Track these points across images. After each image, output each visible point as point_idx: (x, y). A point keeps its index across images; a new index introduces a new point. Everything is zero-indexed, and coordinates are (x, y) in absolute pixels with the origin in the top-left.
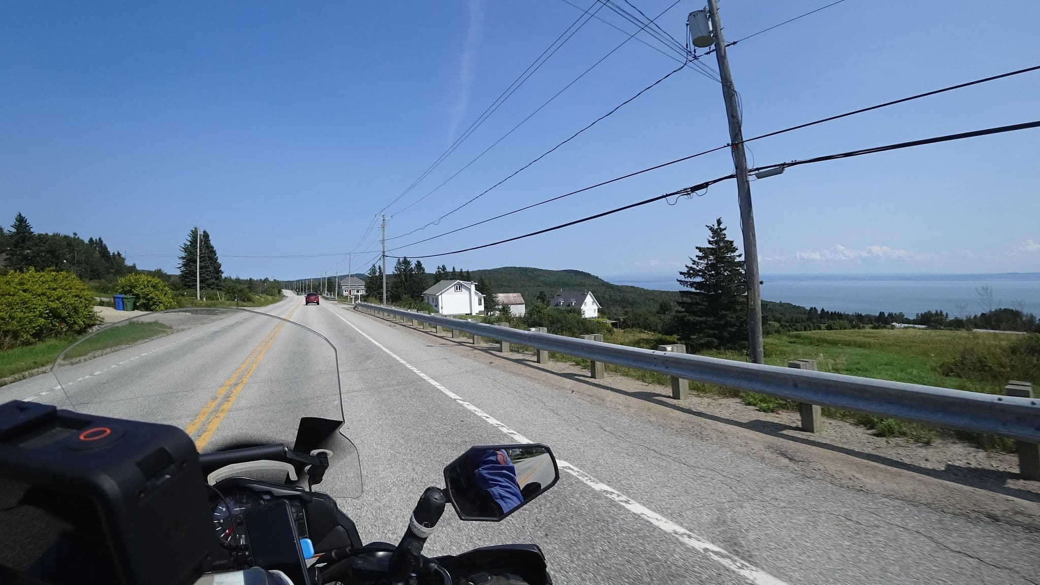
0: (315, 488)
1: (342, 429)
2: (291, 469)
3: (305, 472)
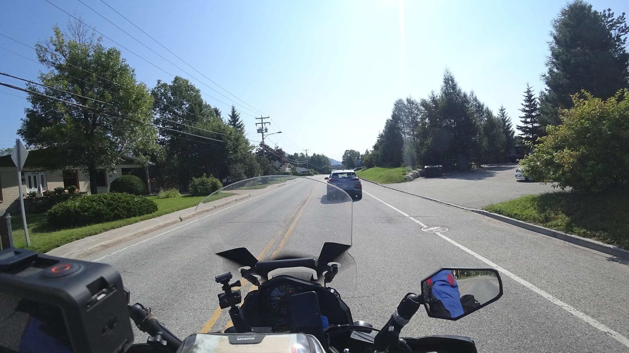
0: (328, 285)
1: (349, 251)
2: (314, 273)
3: (323, 275)
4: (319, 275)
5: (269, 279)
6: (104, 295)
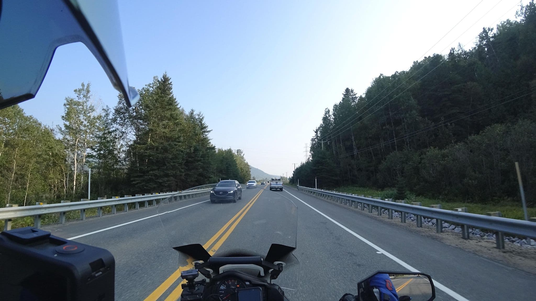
0: (273, 281)
1: (294, 252)
2: (261, 269)
3: (269, 272)
4: (266, 272)
5: (220, 273)
6: (101, 273)
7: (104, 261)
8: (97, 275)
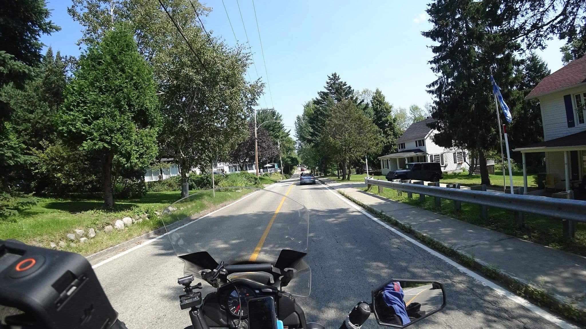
0: (284, 288)
1: (305, 258)
2: (271, 277)
3: (279, 279)
4: (276, 279)
6: (74, 288)
7: (74, 272)
8: (69, 293)
